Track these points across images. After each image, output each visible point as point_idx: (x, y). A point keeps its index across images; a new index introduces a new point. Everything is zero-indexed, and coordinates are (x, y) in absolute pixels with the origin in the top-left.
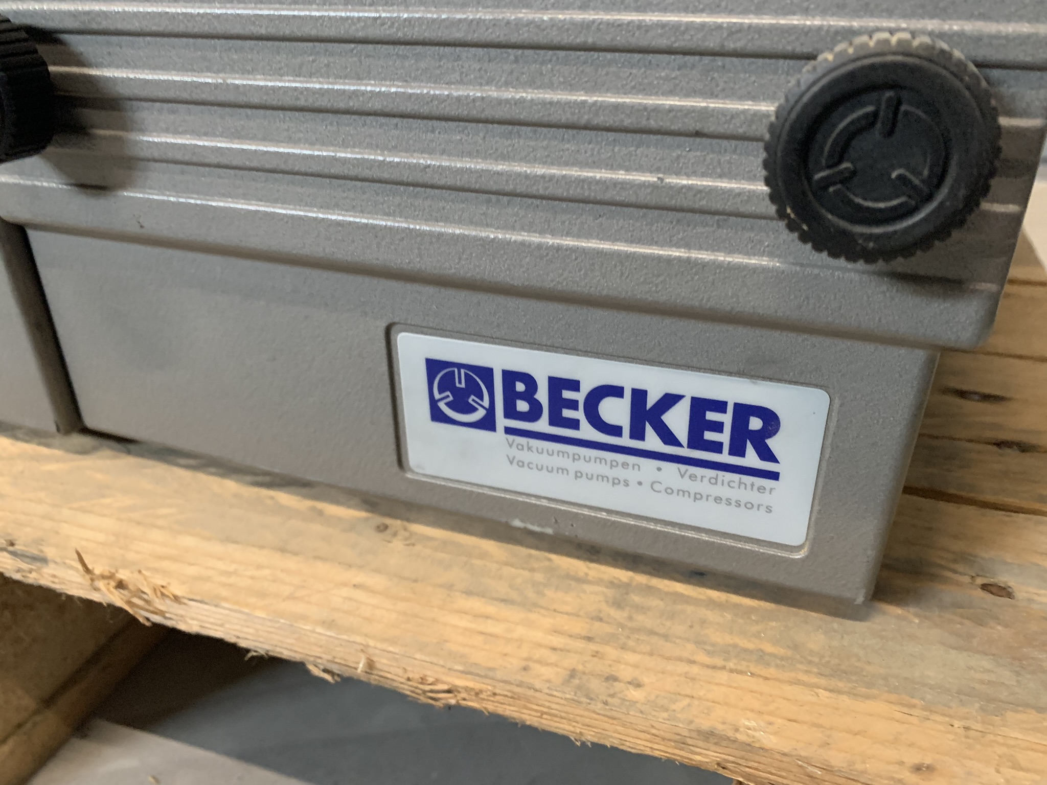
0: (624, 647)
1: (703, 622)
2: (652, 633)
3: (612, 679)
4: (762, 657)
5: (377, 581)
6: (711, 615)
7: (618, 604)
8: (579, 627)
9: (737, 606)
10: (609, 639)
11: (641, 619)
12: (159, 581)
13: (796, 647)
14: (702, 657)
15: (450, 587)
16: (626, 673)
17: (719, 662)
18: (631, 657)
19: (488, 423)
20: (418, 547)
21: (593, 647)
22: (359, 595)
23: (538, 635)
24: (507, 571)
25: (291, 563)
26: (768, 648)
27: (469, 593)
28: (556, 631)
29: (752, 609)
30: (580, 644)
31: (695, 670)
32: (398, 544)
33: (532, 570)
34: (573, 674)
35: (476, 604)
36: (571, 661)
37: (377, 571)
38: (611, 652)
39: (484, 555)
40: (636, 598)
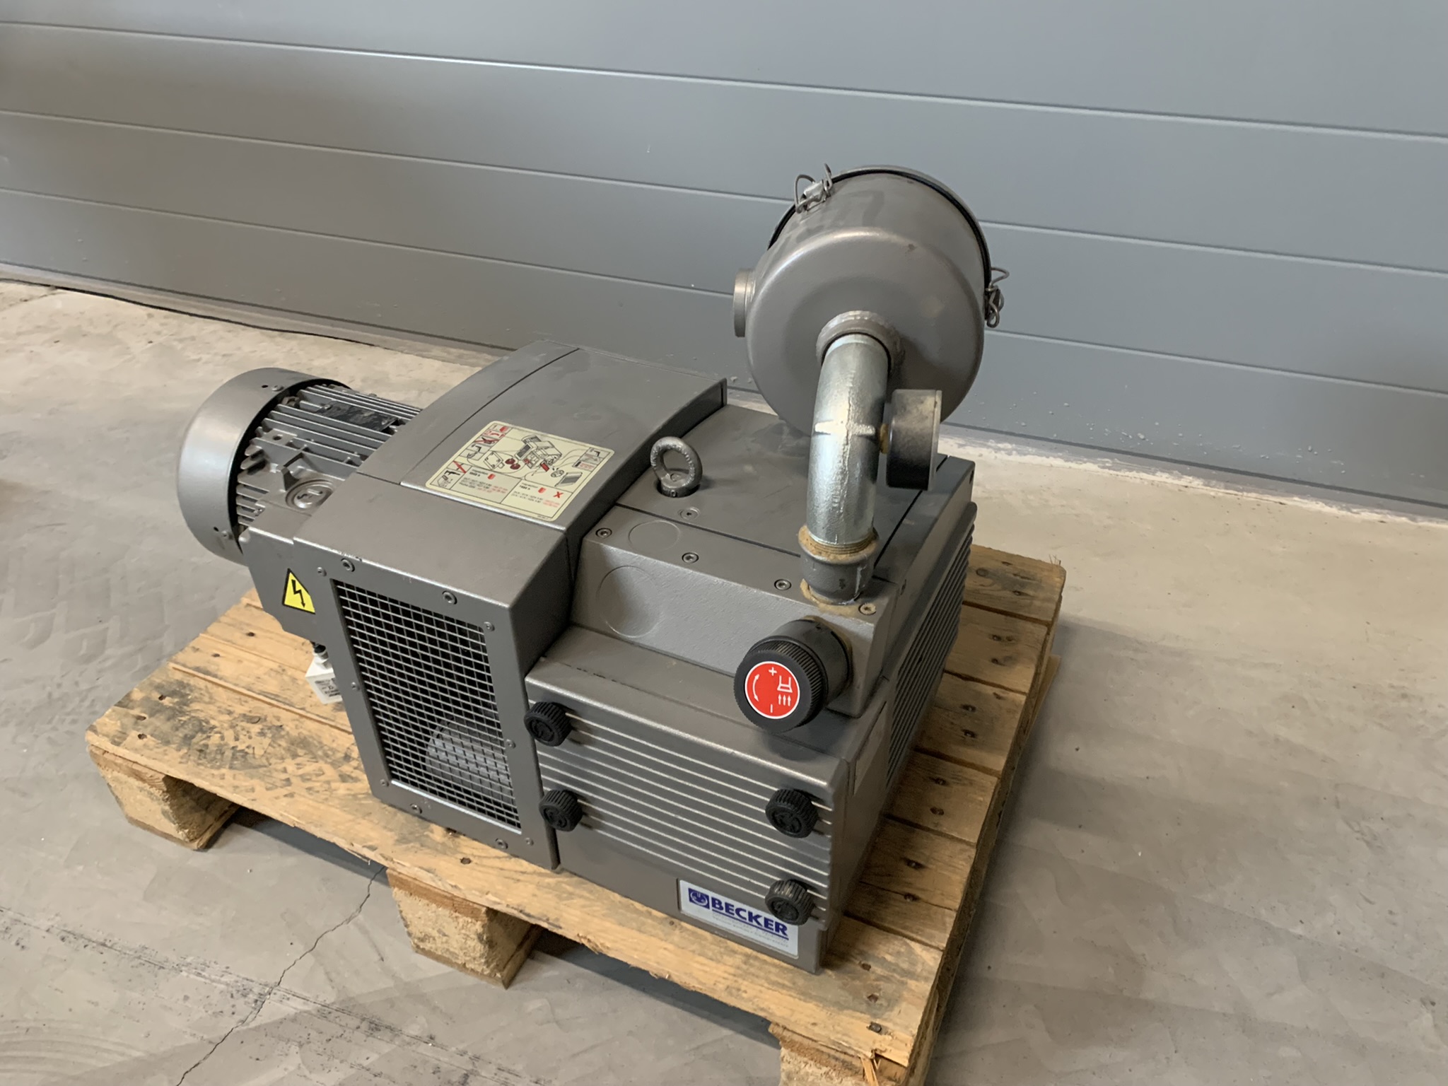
0: (744, 979)
1: (770, 972)
2: (753, 975)
3: (739, 990)
4: (783, 986)
5: (670, 947)
6: (773, 970)
7: (745, 963)
8: (732, 970)
9: (782, 967)
10: (740, 976)
11: (752, 970)
12: (602, 941)
13: (794, 984)
14: (766, 985)
15: (693, 952)
16: (743, 988)
17: (770, 987)
18: (745, 983)
19: (707, 906)
20: (684, 934)
21: (736, 978)
22: (666, 952)
23: (720, 973)
24: (713, 947)
25: (643, 937)
26: (786, 983)
27: (700, 955)
28: (725, 972)
29: (786, 969)
30: (731, 977)
31: (763, 989)
32: (677, 932)
33: (721, 947)
34: (728, 987)
35: (702, 959)
36: (728, 983)
37: (671, 943)
38: (740, 980)
39: (706, 939)
40: (751, 961)
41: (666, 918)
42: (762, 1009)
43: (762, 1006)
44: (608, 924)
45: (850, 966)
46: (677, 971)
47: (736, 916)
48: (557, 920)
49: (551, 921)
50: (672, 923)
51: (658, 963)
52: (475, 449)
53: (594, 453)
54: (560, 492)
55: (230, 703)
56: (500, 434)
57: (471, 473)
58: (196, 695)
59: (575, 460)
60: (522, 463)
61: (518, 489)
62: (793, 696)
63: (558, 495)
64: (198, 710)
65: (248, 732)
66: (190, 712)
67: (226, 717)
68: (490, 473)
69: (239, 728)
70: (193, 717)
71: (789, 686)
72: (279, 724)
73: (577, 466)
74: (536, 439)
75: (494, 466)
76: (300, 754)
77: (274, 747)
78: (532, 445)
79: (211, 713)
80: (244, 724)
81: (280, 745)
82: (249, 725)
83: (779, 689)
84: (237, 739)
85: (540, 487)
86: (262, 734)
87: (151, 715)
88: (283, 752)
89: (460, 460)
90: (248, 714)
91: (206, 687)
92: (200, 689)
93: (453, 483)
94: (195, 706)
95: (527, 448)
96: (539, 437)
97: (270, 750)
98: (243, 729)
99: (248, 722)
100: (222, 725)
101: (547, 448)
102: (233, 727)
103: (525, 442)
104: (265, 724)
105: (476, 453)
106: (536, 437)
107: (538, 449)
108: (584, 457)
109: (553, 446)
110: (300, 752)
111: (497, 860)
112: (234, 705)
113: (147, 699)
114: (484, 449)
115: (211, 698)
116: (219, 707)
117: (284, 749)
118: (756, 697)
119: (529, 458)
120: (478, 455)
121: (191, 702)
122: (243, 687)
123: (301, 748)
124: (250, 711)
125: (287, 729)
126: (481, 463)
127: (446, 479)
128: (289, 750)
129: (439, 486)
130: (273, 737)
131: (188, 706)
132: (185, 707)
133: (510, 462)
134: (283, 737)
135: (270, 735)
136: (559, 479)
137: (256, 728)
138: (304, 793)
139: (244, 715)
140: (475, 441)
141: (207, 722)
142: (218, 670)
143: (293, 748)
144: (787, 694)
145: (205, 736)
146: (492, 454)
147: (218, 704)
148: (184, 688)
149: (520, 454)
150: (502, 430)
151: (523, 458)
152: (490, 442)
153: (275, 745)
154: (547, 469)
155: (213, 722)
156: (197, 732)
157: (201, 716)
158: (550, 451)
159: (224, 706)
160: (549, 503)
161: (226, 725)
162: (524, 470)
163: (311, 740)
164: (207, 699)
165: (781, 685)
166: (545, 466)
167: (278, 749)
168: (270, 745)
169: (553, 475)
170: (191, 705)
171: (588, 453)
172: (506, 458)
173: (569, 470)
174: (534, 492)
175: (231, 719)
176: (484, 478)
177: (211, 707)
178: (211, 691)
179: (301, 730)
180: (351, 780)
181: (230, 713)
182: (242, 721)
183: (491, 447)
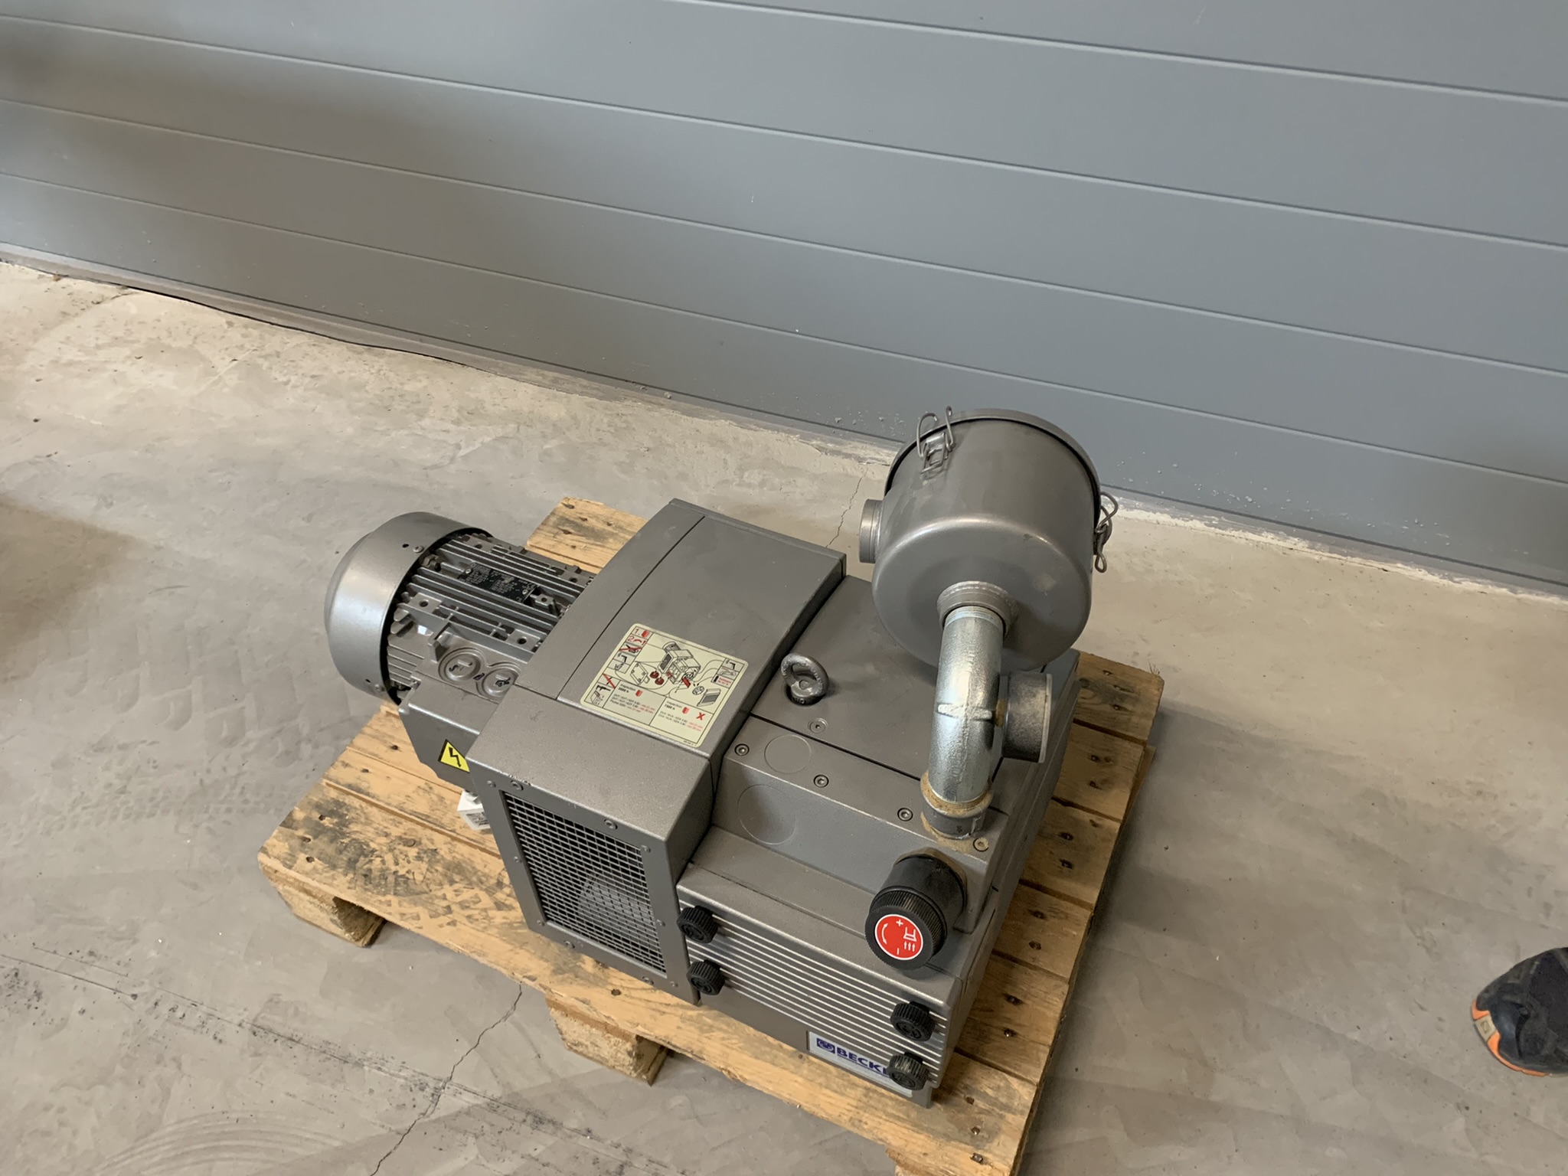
0: (865, 1111)
1: (887, 1105)
2: (873, 1107)
3: (860, 1121)
4: (899, 1118)
5: (800, 1080)
6: (890, 1103)
7: (866, 1096)
8: (854, 1103)
9: (897, 1100)
10: (862, 1108)
11: (872, 1102)
12: (740, 1073)
13: (908, 1116)
14: (884, 1117)
15: (820, 1084)
16: (864, 1120)
17: (887, 1118)
18: (867, 1115)
19: (833, 1052)
20: (812, 1067)
21: (857, 1110)
22: (796, 1085)
23: (844, 1105)
24: (837, 1080)
25: (777, 1069)
26: (901, 1115)
27: (827, 1088)
28: (848, 1104)
29: (901, 1102)
30: (853, 1109)
31: (881, 1120)
32: (806, 1065)
33: (843, 1080)
34: (851, 1118)
35: (827, 1092)
36: (851, 1114)
37: (801, 1076)
38: (861, 1112)
39: (830, 1073)
40: (871, 1094)
41: (795, 1052)
42: (881, 1140)
43: (880, 1137)
44: (745, 1057)
45: (956, 1099)
46: (807, 1102)
47: (858, 1062)
48: (701, 1052)
49: (694, 1053)
50: (801, 1057)
51: (790, 1095)
52: (621, 659)
53: (730, 665)
54: (703, 713)
55: (386, 825)
56: (643, 640)
57: (620, 689)
58: (354, 815)
59: (713, 673)
60: (665, 677)
61: (664, 709)
62: (918, 944)
63: (701, 716)
64: (357, 832)
65: (406, 856)
66: (349, 833)
67: (383, 840)
68: (637, 689)
69: (397, 852)
70: (354, 839)
71: (914, 936)
72: (434, 847)
73: (715, 681)
74: (675, 647)
75: (640, 680)
76: (457, 880)
77: (431, 872)
78: (672, 653)
79: (369, 834)
80: (401, 847)
81: (437, 871)
82: (406, 848)
83: (905, 937)
84: (397, 864)
85: (684, 706)
86: (419, 858)
87: (315, 837)
88: (441, 878)
89: (610, 672)
90: (404, 836)
91: (361, 806)
92: (356, 808)
93: (605, 699)
94: (354, 827)
95: (668, 658)
96: (678, 643)
97: (429, 875)
98: (401, 853)
99: (404, 845)
100: (381, 848)
101: (686, 658)
102: (391, 850)
103: (666, 650)
104: (420, 847)
105: (622, 664)
106: (676, 645)
107: (679, 659)
108: (721, 670)
109: (692, 657)
110: (457, 878)
111: (644, 992)
112: (390, 827)
113: (308, 819)
114: (630, 659)
115: (367, 819)
116: (376, 829)
117: (441, 874)
118: (885, 941)
119: (671, 671)
120: (625, 667)
121: (350, 823)
122: (396, 807)
123: (457, 874)
124: (405, 834)
125: (442, 853)
126: (627, 677)
127: (598, 695)
128: (446, 875)
129: (592, 703)
130: (429, 861)
131: (347, 827)
132: (345, 829)
133: (654, 675)
134: (438, 861)
135: (426, 859)
136: (699, 697)
137: (413, 852)
138: (465, 921)
139: (400, 838)
140: (620, 650)
141: (368, 845)
142: (369, 787)
143: (449, 873)
144: (912, 943)
145: (367, 860)
146: (637, 665)
147: (376, 826)
148: (341, 807)
149: (663, 666)
150: (644, 635)
151: (666, 670)
152: (634, 650)
153: (433, 871)
154: (688, 685)
155: (373, 845)
156: (360, 856)
157: (360, 837)
158: (690, 663)
159: (381, 827)
160: (693, 726)
161: (385, 848)
162: (668, 685)
163: (464, 865)
164: (363, 820)
165: (906, 934)
166: (686, 681)
167: (436, 874)
168: (428, 870)
169: (695, 692)
170: (351, 826)
171: (724, 664)
172: (650, 670)
173: (709, 686)
174: (677, 712)
175: (388, 841)
176: (631, 695)
177: (369, 828)
178: (366, 811)
179: (454, 854)
180: (505, 908)
181: (387, 835)
182: (399, 844)
183: (636, 657)
